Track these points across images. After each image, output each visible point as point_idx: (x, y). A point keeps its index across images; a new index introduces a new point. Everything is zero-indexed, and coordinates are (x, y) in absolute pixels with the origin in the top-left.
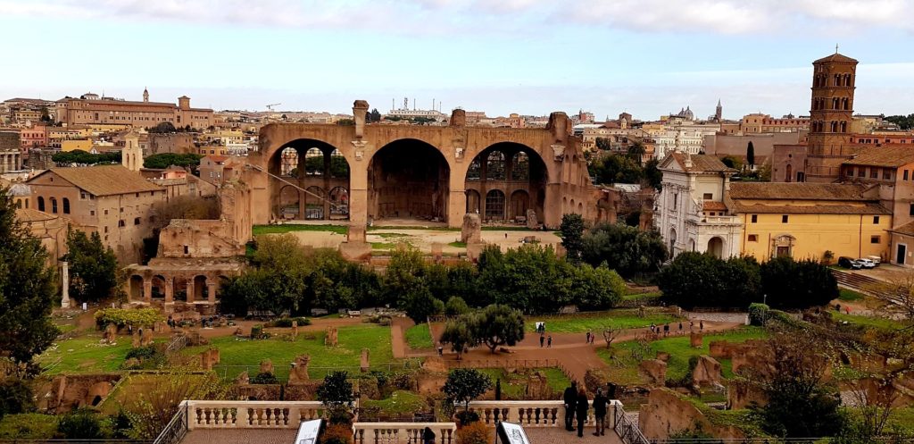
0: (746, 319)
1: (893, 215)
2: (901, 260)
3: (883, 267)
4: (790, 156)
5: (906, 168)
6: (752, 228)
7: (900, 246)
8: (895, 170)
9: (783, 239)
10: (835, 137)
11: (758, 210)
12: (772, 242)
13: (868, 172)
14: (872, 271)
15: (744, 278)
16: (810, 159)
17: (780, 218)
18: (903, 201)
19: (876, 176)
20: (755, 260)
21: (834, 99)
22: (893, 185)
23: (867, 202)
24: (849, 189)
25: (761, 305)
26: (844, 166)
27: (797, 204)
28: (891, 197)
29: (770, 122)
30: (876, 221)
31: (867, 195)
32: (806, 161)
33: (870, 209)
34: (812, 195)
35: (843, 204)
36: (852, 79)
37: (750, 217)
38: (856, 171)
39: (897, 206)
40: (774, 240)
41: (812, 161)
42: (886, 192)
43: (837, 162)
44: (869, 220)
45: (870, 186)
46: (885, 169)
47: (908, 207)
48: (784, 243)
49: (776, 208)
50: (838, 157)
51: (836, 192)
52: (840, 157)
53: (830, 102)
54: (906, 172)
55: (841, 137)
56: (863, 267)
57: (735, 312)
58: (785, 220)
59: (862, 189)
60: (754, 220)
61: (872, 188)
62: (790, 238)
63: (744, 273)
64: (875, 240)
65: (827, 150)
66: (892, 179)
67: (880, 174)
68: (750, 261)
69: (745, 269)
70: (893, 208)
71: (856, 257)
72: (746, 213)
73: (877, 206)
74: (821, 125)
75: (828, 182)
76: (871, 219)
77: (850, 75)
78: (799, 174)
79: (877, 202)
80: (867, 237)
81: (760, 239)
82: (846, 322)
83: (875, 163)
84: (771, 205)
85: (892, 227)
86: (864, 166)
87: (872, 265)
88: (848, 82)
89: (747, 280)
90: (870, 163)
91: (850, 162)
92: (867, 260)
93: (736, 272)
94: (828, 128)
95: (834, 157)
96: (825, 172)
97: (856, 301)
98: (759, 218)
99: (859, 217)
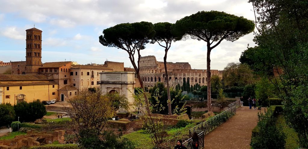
0: (10, 130)
1: (58, 84)
2: (63, 100)
3: (57, 103)
4: (19, 66)
5: (62, 68)
6: (7, 93)
7: (62, 95)
8: (58, 68)
9: (21, 96)
10: (36, 58)
11: (9, 85)
12: (16, 98)
13: (49, 70)
14: (54, 104)
15: (7, 112)
16: (27, 66)
17: (19, 87)
18: (61, 79)
19: (52, 71)
20: (11, 105)
21: (35, 44)
22: (58, 74)
23: (50, 80)
24: (43, 77)
25: (17, 122)
26: (40, 69)
27: (25, 82)
28: (57, 78)
29: (3, 64)
30: (53, 87)
31: (49, 78)
32: (25, 67)
33: (51, 83)
34: (30, 78)
35: (41, 81)
36: (40, 37)
37: (6, 88)
38: (44, 70)
39: (60, 81)
40: (17, 97)
41: (28, 67)
42: (55, 77)
43: (38, 67)
44: (51, 86)
45: (50, 75)
46: (55, 68)
47: (63, 81)
48: (21, 98)
49: (17, 84)
50: (37, 65)
51: (38, 77)
52: (39, 65)
53: (33, 45)
54: (62, 69)
55: (38, 58)
56: (51, 103)
57: (4, 128)
58: (21, 88)
59: (47, 76)
60: (8, 89)
61: (51, 75)
62: (23, 95)
63: (7, 110)
64: (54, 94)
65: (33, 63)
66: (57, 72)
67: (53, 70)
68: (8, 105)
69: (7, 108)
70: (59, 82)
71: (48, 100)
72: (4, 86)
73: (53, 82)
74: (30, 54)
75: (35, 74)
76: (52, 86)
77: (40, 36)
78: (23, 72)
79: (53, 80)
80: (51, 93)
81: (11, 97)
82: (52, 122)
83: (51, 67)
84: (14, 83)
85: (59, 89)
86: (47, 68)
87: (54, 102)
88: (39, 38)
89: (8, 113)
90: (49, 67)
91: (42, 67)
92: (52, 101)
93: (3, 110)
94: (33, 55)
95: (36, 65)
96: (33, 71)
97: (52, 115)
98: (10, 88)
99: (48, 86)
